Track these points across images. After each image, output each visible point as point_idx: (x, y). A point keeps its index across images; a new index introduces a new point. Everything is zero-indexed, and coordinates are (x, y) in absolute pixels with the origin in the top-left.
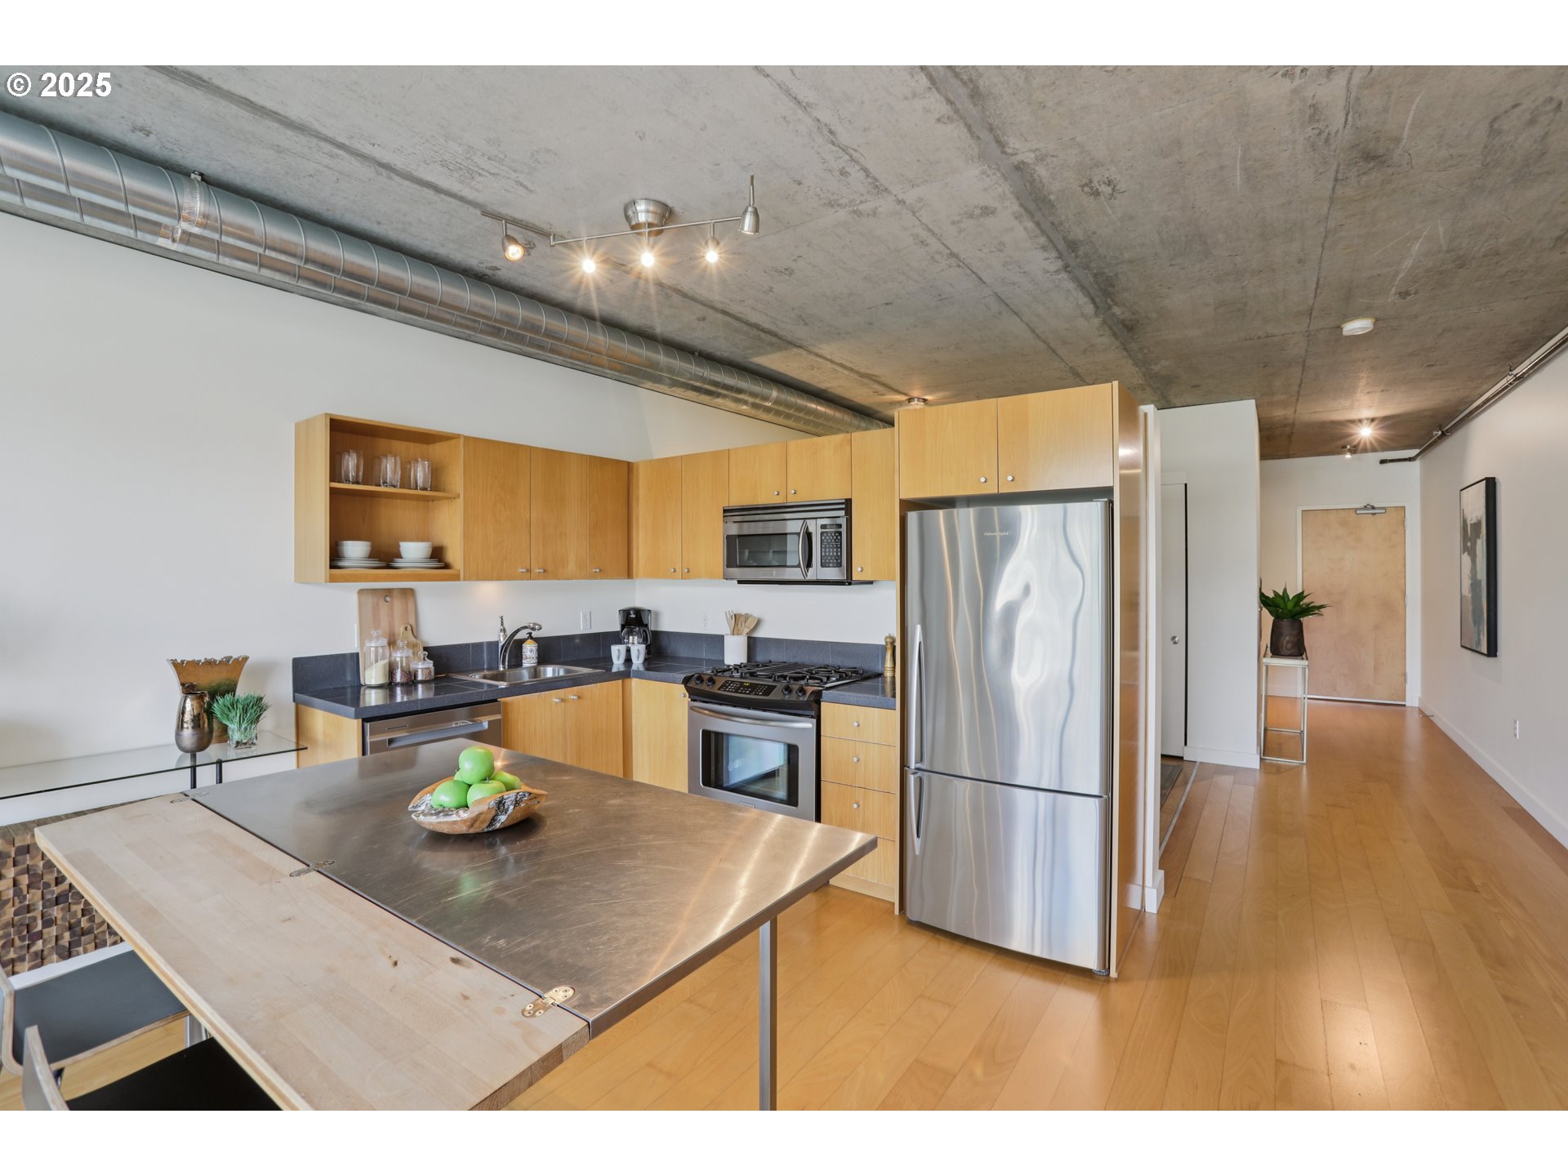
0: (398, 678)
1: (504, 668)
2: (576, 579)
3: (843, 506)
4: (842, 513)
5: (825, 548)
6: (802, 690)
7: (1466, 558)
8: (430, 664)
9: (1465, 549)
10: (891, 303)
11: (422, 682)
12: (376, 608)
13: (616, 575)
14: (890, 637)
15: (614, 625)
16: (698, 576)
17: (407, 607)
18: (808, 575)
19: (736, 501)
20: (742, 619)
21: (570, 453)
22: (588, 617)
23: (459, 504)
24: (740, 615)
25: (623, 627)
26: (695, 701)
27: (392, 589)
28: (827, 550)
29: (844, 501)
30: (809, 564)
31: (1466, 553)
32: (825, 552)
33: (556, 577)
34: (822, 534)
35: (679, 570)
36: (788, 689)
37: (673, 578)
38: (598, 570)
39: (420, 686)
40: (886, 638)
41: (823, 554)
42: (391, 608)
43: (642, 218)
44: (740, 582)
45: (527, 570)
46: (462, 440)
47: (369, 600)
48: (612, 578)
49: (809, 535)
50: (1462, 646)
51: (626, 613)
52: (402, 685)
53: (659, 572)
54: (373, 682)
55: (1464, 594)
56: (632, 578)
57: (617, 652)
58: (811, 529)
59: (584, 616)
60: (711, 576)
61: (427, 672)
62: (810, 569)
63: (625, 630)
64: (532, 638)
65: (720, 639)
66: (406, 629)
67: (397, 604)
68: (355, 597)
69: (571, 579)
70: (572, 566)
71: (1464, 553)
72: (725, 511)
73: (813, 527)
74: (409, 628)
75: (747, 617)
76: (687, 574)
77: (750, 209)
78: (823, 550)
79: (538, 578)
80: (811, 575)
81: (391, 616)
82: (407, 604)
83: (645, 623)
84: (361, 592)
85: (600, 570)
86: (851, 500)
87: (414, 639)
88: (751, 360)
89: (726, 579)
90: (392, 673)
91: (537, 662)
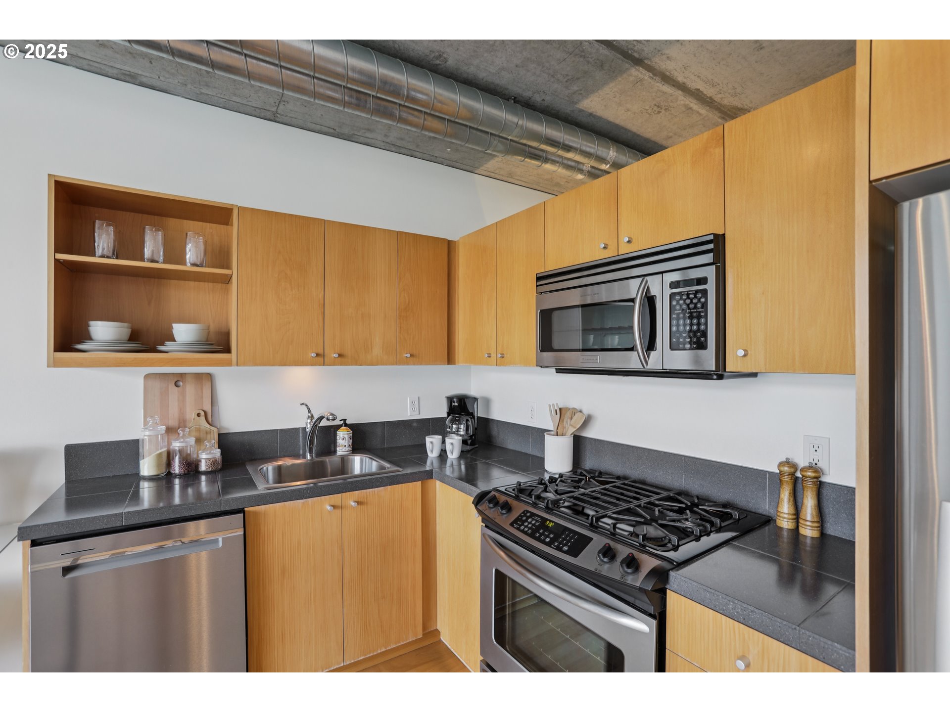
0: (177, 468)
2: (382, 364)
3: (711, 246)
4: (708, 258)
5: (678, 319)
6: (632, 563)
8: (217, 453)
11: (205, 473)
12: (164, 394)
13: (434, 361)
14: (788, 463)
15: (441, 411)
16: (512, 363)
17: (202, 392)
18: (650, 362)
19: (552, 264)
20: (568, 414)
21: (375, 229)
22: (417, 403)
24: (567, 409)
25: (449, 414)
26: (488, 527)
27: (185, 373)
28: (681, 322)
29: (711, 237)
30: (651, 346)
32: (678, 325)
33: (356, 362)
34: (672, 296)
35: (493, 355)
36: (608, 553)
37: (487, 364)
38: (408, 355)
39: (203, 478)
40: (781, 464)
41: (674, 329)
42: (183, 394)
44: (559, 371)
45: (318, 355)
46: (235, 211)
47: (157, 385)
48: (428, 363)
49: (650, 301)
51: (450, 400)
52: (180, 476)
53: (478, 359)
54: (148, 473)
56: (454, 364)
57: (433, 443)
58: (655, 291)
59: (413, 403)
60: (526, 363)
61: (212, 462)
62: (652, 353)
63: (450, 417)
64: (346, 425)
65: (540, 435)
66: (199, 415)
67: (190, 389)
68: (141, 382)
69: (377, 365)
70: (377, 351)
72: (539, 279)
73: (656, 286)
74: (202, 413)
75: (575, 412)
76: (502, 360)
78: (674, 322)
79: (333, 363)
80: (654, 361)
81: (182, 401)
82: (202, 389)
83: (471, 411)
84: (147, 377)
85: (412, 355)
86: (724, 235)
87: (208, 426)
88: (577, 106)
89: (541, 367)
90: (169, 464)
91: (353, 450)
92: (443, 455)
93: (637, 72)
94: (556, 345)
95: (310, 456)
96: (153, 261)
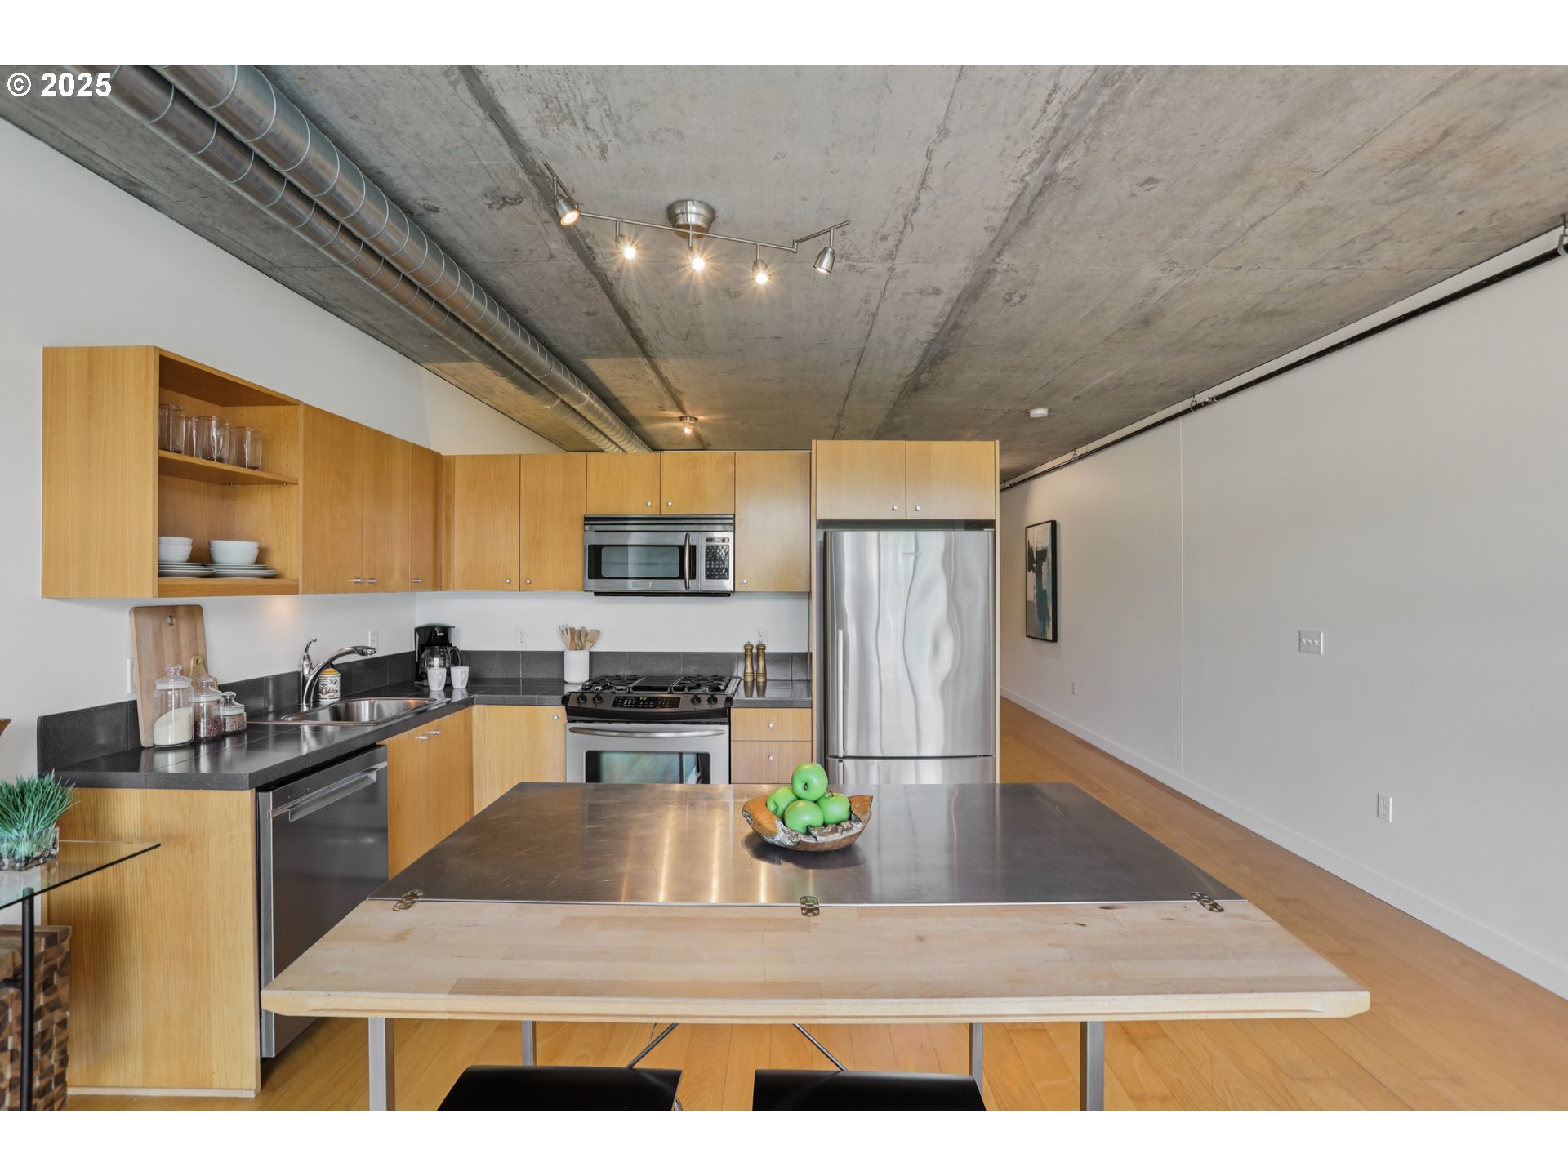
0: (204, 732)
1: (308, 706)
5: (711, 561)
7: (1032, 576)
8: (240, 708)
9: (1030, 568)
10: (780, 338)
11: (233, 734)
12: (158, 635)
15: (410, 645)
17: (196, 631)
19: (595, 510)
23: (297, 494)
25: (423, 648)
26: (573, 721)
27: (177, 606)
28: (713, 562)
30: (692, 576)
31: (1031, 572)
32: (711, 565)
35: (515, 582)
38: (417, 582)
39: (229, 741)
40: (746, 646)
42: (177, 634)
43: (692, 219)
44: (597, 594)
45: (361, 580)
46: (302, 409)
47: (149, 623)
49: (692, 548)
50: (1027, 636)
52: (208, 741)
54: (171, 741)
55: (1029, 599)
56: (440, 590)
60: (562, 588)
61: (238, 720)
63: (427, 651)
64: (332, 666)
65: (560, 656)
66: (197, 662)
67: (184, 627)
68: (129, 621)
70: (396, 576)
71: (1029, 571)
72: (586, 519)
74: (200, 660)
76: (525, 585)
77: (830, 250)
80: (694, 586)
81: (177, 644)
82: (195, 627)
84: (134, 611)
85: (422, 581)
87: (207, 676)
88: (583, 361)
89: (586, 591)
90: (196, 726)
91: (340, 697)
92: (449, 687)
93: (644, 361)
94: (604, 574)
95: (307, 706)
96: (220, 460)
